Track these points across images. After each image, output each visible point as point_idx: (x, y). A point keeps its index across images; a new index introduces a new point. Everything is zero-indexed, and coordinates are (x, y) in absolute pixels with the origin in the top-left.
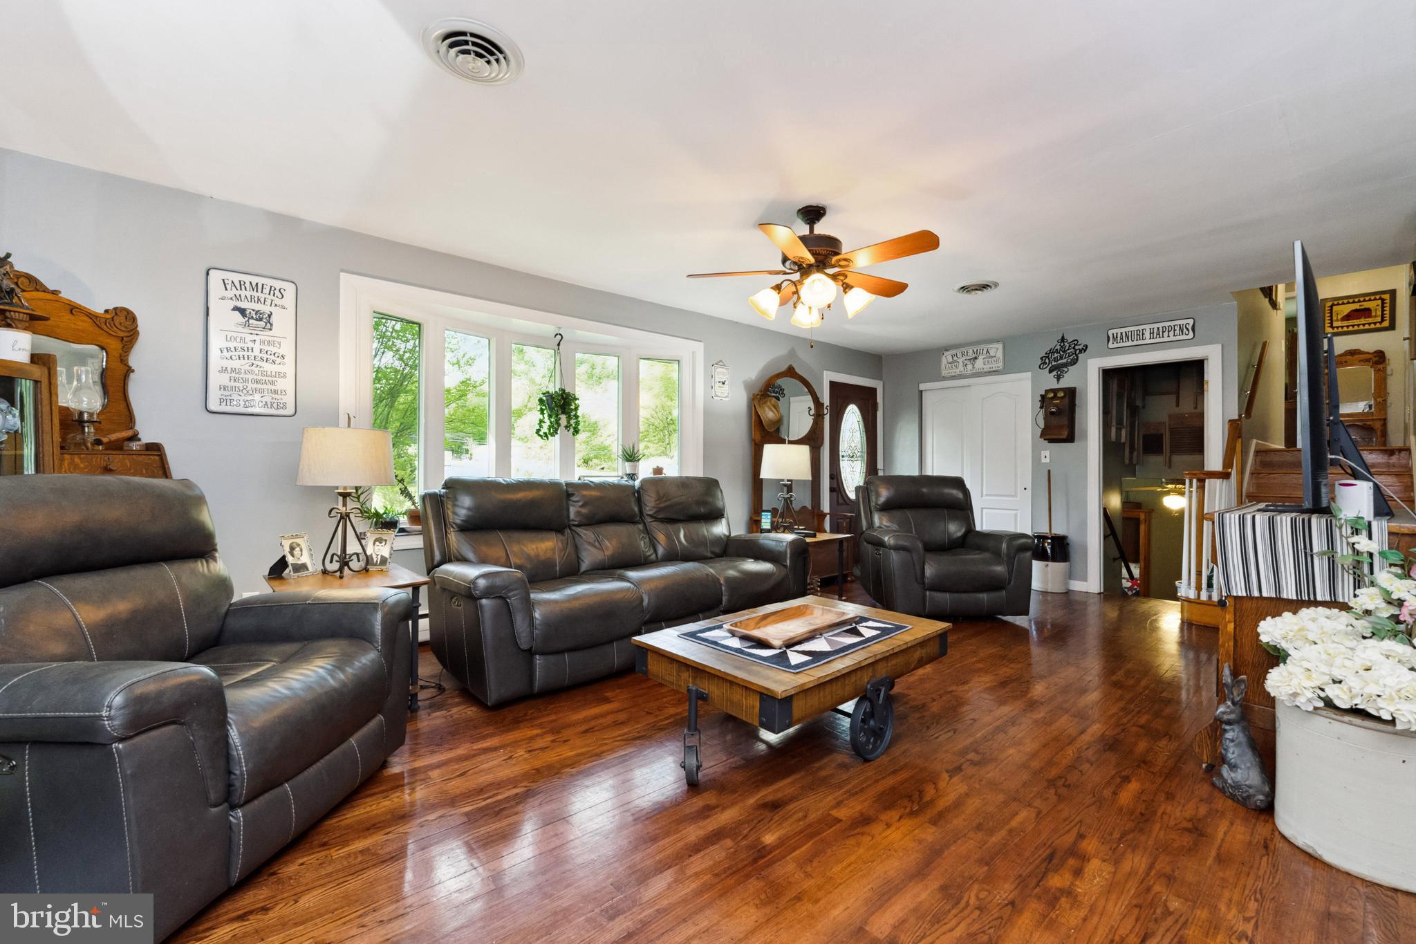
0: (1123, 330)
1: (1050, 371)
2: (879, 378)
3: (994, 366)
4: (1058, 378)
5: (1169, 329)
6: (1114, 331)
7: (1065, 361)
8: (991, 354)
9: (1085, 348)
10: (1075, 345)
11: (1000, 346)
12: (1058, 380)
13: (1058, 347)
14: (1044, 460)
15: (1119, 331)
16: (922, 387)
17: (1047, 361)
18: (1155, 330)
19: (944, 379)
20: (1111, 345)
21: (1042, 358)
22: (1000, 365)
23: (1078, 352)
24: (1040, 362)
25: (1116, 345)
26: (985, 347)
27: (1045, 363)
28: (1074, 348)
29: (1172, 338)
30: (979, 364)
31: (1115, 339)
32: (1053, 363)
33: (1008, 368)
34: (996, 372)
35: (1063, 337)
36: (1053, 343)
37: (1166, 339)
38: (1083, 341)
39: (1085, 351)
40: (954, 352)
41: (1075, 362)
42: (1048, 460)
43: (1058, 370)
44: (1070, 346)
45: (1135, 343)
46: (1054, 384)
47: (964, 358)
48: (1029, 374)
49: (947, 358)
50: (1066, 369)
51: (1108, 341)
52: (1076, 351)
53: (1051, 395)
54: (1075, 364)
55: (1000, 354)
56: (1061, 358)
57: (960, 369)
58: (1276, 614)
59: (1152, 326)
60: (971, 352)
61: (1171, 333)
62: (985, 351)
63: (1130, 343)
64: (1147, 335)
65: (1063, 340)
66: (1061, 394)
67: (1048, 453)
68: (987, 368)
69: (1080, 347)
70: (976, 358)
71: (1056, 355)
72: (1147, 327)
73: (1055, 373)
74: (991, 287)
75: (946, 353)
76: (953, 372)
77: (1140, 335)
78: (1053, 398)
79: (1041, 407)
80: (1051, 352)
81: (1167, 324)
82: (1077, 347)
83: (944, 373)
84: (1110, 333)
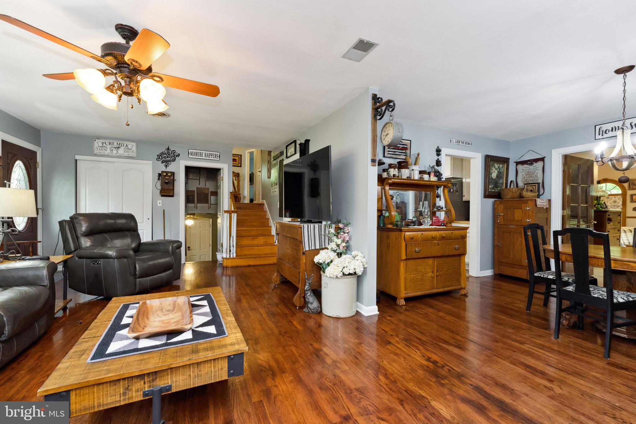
0: (195, 151)
1: (162, 163)
2: (39, 145)
3: (131, 154)
4: (166, 166)
5: (212, 155)
6: (192, 151)
7: (169, 159)
8: (129, 148)
9: (179, 155)
10: (174, 153)
11: (134, 144)
12: (166, 167)
13: (166, 152)
14: (159, 205)
15: (193, 151)
16: (77, 157)
17: (161, 157)
18: (207, 154)
19: (96, 155)
20: (190, 156)
21: (158, 155)
22: (135, 155)
23: (175, 156)
24: (157, 157)
25: (191, 157)
26: (125, 143)
27: (159, 158)
28: (174, 154)
29: (212, 158)
30: (121, 151)
31: (192, 154)
32: (164, 159)
33: (139, 157)
34: (132, 158)
35: (168, 148)
36: (163, 149)
37: (210, 158)
38: (178, 152)
39: (179, 156)
40: (104, 141)
41: (174, 160)
42: (161, 205)
43: (167, 163)
44: (172, 153)
45: (199, 157)
46: (164, 169)
47: (111, 146)
48: (151, 162)
49: (98, 144)
50: (170, 163)
51: (189, 154)
52: (175, 155)
53: (165, 174)
54: (174, 161)
55: (134, 149)
56: (168, 157)
57: (108, 152)
58: (318, 253)
59: (206, 152)
60: (115, 143)
61: (212, 156)
62: (125, 145)
63: (197, 157)
64: (204, 155)
65: (168, 149)
66: (169, 174)
67: (161, 201)
68: (126, 154)
69: (177, 154)
70: (119, 148)
71: (165, 155)
72: (204, 152)
73: (164, 164)
74: (166, 116)
75: (97, 140)
76: (102, 152)
77: (201, 154)
78: (165, 176)
79: (159, 179)
80: (162, 153)
81: (211, 153)
82: (175, 154)
83: (96, 152)
84: (190, 151)
